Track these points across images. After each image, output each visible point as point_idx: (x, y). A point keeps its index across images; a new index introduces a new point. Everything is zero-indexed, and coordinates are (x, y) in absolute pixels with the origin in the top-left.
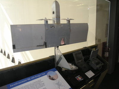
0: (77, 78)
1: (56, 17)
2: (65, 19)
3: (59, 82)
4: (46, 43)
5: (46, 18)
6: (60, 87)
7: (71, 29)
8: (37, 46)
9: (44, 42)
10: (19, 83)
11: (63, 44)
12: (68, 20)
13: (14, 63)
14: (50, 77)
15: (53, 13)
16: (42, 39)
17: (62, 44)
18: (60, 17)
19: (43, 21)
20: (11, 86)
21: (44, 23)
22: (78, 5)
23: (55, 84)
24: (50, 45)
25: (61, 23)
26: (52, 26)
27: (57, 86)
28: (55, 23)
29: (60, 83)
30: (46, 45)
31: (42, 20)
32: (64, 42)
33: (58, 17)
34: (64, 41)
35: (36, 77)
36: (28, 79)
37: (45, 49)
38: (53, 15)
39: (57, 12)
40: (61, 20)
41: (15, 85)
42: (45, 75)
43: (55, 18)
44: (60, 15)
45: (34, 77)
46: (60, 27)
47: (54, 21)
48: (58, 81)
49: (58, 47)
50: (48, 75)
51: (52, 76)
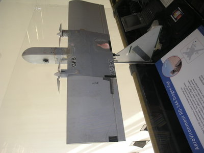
0: (176, 19)
1: (55, 54)
2: (60, 39)
3: (186, 53)
4: (105, 76)
5: (56, 74)
6: (196, 49)
7: (79, 29)
8: (112, 92)
9: (104, 79)
10: (189, 131)
11: (108, 45)
12: (61, 34)
13: (145, 141)
14: (174, 71)
15: (46, 60)
16: (97, 83)
17: (109, 47)
18: (55, 48)
19: (61, 79)
20: (197, 148)
21: (66, 78)
22: (37, 35)
23: (190, 60)
24: (111, 69)
25: (67, 47)
26: (72, 63)
27: (194, 56)
28: (65, 56)
29: (189, 50)
30: (111, 77)
31: (58, 81)
32: (105, 43)
33: (56, 51)
34: (102, 43)
35: (174, 98)
36: (181, 113)
37: (117, 78)
38: (50, 61)
39: (45, 53)
40: (61, 47)
41: (194, 140)
42: (170, 81)
43: (56, 56)
44: (52, 48)
45: (176, 102)
46: (75, 49)
47: (63, 59)
48: (184, 55)
49: (114, 55)
50: (171, 74)
51: (173, 68)
